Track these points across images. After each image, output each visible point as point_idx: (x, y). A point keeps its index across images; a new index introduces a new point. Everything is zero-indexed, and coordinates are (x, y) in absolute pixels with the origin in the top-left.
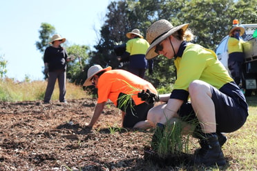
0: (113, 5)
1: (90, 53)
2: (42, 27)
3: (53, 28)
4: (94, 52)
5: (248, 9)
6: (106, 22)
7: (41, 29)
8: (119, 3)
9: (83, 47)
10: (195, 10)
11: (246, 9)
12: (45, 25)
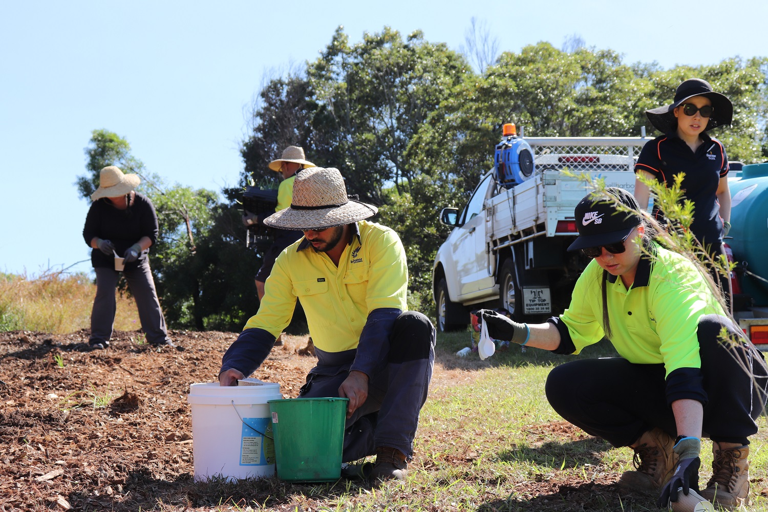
0: (275, 87)
1: (215, 209)
2: (95, 140)
3: (123, 144)
4: (224, 207)
5: (605, 107)
6: (258, 129)
7: (93, 146)
8: (291, 83)
9: (200, 194)
10: (475, 106)
11: (599, 107)
12: (102, 135)
